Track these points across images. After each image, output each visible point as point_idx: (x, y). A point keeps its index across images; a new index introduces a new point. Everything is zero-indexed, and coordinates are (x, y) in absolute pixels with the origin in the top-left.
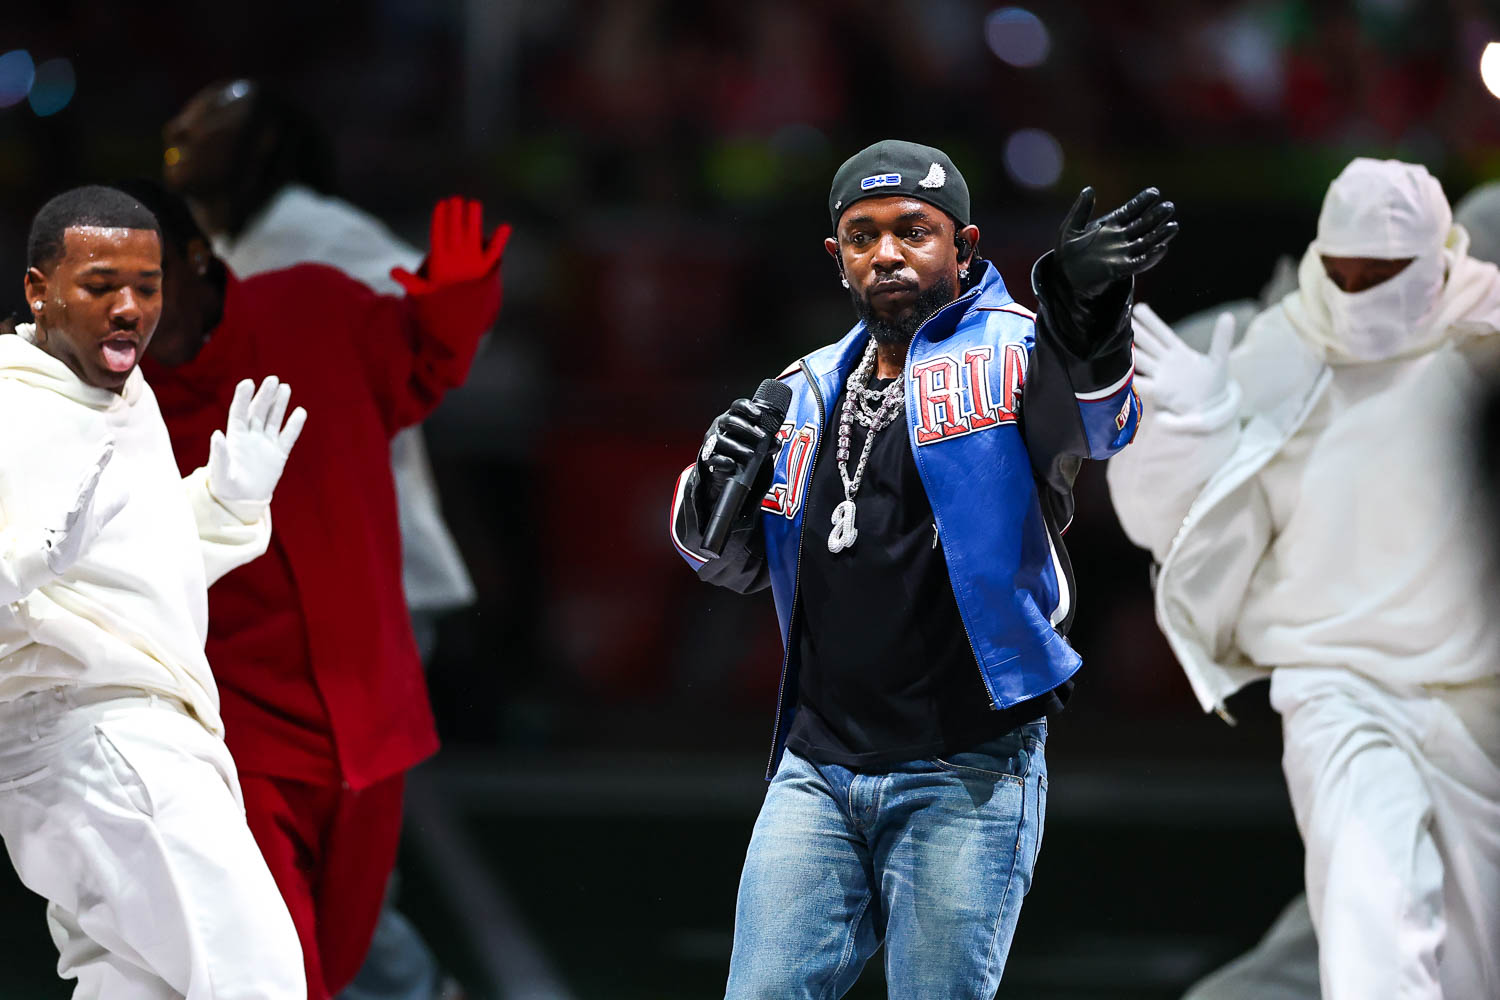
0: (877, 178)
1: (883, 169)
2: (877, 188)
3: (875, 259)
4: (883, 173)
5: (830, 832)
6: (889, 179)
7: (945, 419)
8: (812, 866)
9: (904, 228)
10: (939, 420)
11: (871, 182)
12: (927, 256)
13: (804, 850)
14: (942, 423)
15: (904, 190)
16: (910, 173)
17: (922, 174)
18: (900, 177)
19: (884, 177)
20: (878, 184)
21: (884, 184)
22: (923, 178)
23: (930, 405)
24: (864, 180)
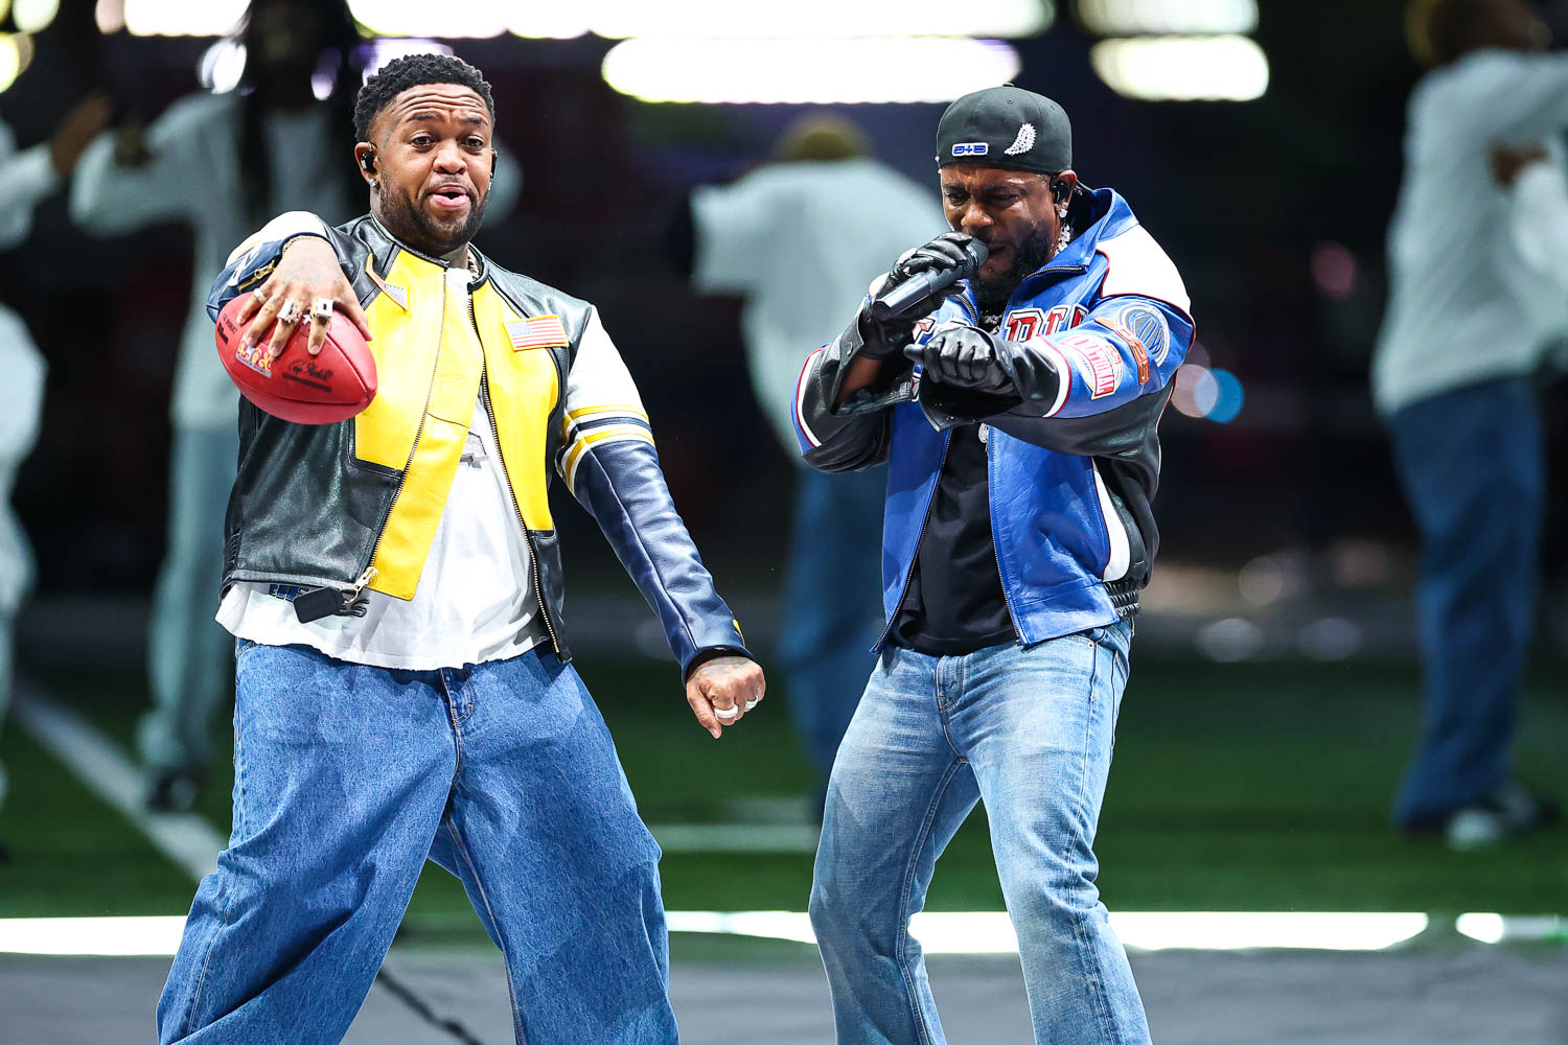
0: (966, 145)
2: (966, 156)
6: (976, 148)
11: (960, 149)
15: (990, 160)
16: (998, 140)
17: (1011, 139)
18: (986, 145)
19: (972, 145)
20: (966, 153)
21: (972, 153)
22: (1011, 144)
24: (955, 146)
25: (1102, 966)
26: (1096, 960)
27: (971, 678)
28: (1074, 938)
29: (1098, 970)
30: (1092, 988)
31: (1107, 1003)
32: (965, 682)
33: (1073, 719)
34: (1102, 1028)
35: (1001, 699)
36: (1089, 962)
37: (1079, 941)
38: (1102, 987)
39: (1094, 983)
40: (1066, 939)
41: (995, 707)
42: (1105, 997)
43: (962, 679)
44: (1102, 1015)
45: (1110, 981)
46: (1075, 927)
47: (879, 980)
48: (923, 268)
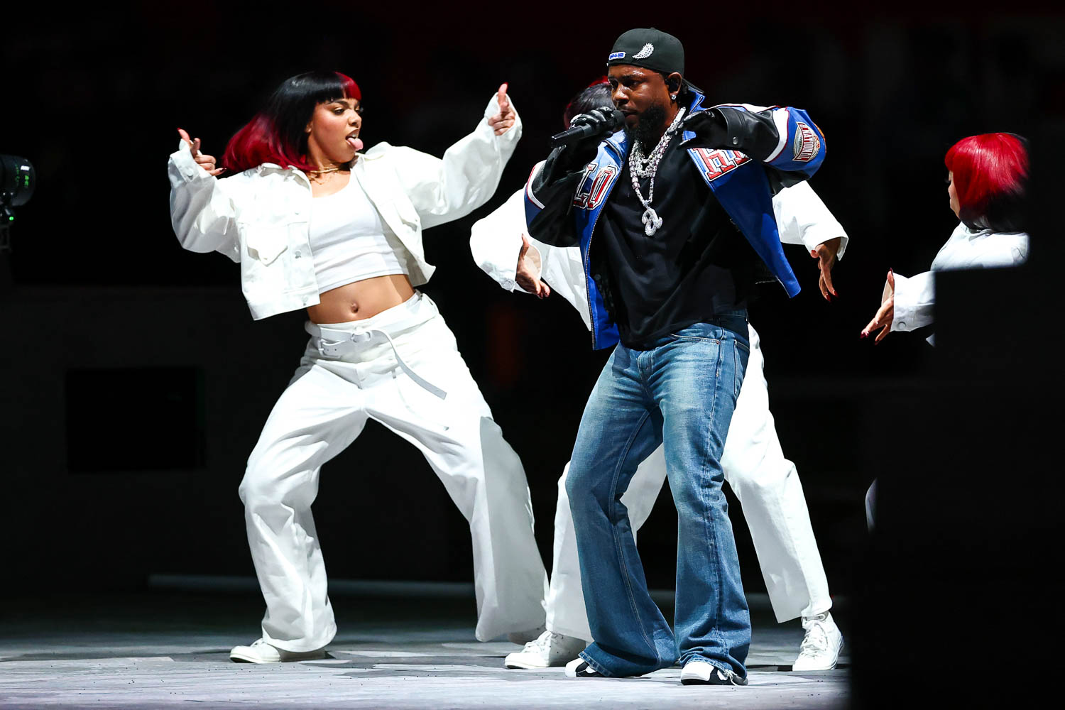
2: (614, 60)
5: (618, 396)
6: (620, 55)
7: (720, 164)
8: (605, 414)
9: (631, 82)
10: (718, 166)
12: (640, 94)
13: (603, 405)
14: (720, 167)
15: (626, 61)
16: (631, 50)
18: (624, 54)
19: (617, 53)
20: (614, 58)
21: (617, 57)
22: (638, 53)
23: (710, 160)
24: (610, 55)
25: (717, 536)
26: (714, 532)
27: (656, 365)
28: (704, 519)
29: (715, 538)
30: (710, 547)
31: (717, 557)
32: (653, 367)
33: (706, 390)
34: (713, 569)
35: (669, 377)
36: (710, 533)
37: (706, 521)
38: (716, 547)
39: (711, 545)
40: (700, 519)
41: (665, 381)
42: (716, 552)
43: (651, 366)
44: (714, 562)
45: (721, 544)
46: (705, 513)
47: (598, 527)
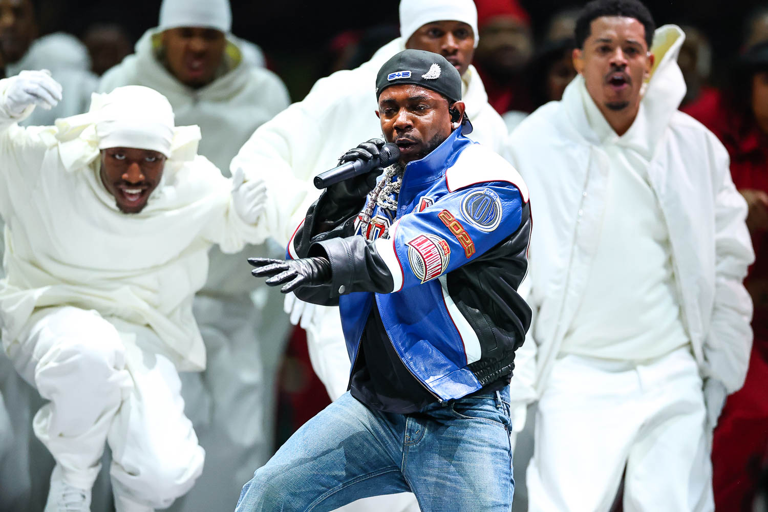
0: (397, 73)
1: (401, 68)
2: (396, 80)
3: (395, 124)
4: (401, 70)
6: (404, 74)
11: (392, 76)
12: (426, 121)
15: (412, 81)
16: (417, 69)
17: (425, 71)
18: (410, 72)
19: (401, 73)
20: (397, 77)
21: (401, 77)
22: (425, 73)
24: (389, 75)
48: (354, 159)
